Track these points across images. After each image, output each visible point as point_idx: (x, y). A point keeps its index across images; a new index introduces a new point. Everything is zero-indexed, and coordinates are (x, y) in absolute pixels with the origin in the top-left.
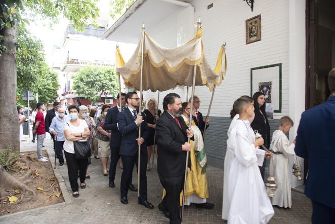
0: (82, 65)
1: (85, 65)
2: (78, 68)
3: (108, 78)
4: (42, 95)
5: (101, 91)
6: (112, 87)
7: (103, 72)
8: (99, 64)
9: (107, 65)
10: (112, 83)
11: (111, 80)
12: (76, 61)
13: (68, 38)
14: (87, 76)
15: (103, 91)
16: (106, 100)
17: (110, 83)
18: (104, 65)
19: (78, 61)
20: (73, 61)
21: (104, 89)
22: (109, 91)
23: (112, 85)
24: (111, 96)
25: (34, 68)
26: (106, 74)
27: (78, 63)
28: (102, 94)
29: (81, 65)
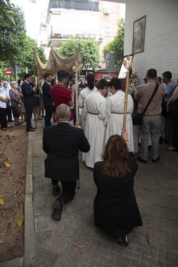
0: (65, 39)
1: (67, 39)
2: (61, 43)
3: (89, 51)
4: (32, 69)
5: (82, 64)
6: (92, 60)
7: (84, 45)
8: (80, 38)
9: (87, 39)
10: (92, 56)
11: (91, 53)
12: (59, 36)
13: (51, 12)
14: (70, 49)
15: (84, 64)
16: (86, 72)
17: (91, 56)
18: (85, 38)
19: (61, 36)
20: (57, 36)
21: (85, 63)
22: (89, 64)
23: (92, 58)
24: (91, 69)
25: (14, 39)
26: (87, 47)
27: (61, 38)
28: (83, 67)
29: (63, 39)
